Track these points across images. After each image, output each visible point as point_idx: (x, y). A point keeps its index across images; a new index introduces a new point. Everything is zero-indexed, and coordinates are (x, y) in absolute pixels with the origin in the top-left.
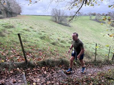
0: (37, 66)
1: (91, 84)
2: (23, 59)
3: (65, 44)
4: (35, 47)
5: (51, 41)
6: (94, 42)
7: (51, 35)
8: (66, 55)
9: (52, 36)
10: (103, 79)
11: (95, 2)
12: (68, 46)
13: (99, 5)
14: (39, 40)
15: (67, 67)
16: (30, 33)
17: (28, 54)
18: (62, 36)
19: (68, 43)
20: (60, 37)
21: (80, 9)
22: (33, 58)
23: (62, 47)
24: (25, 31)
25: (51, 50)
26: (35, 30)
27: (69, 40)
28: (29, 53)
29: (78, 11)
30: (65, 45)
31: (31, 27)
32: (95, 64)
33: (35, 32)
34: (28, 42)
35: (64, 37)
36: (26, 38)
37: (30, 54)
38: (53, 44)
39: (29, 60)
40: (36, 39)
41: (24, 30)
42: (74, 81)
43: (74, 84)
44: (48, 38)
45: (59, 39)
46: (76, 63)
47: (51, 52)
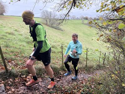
0: (21, 75)
1: (81, 91)
2: (2, 68)
3: (56, 49)
4: (20, 53)
6: (86, 47)
8: (56, 61)
10: (93, 85)
11: (84, 5)
13: (88, 8)
14: (25, 45)
16: (15, 36)
17: (10, 62)
19: (59, 48)
20: (51, 41)
21: (69, 11)
22: (16, 66)
24: (7, 35)
26: (21, 33)
27: (60, 44)
28: (12, 60)
29: (68, 14)
31: (16, 30)
32: (86, 70)
33: (21, 36)
34: (11, 47)
35: (55, 42)
36: (8, 42)
37: (13, 62)
39: (11, 69)
40: (21, 43)
41: (6, 33)
42: (63, 89)
43: (63, 92)
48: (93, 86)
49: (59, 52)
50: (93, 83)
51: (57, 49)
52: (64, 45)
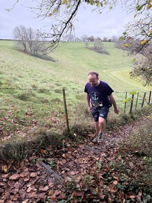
5: (17, 92)
7: (15, 79)
8: (53, 119)
9: (18, 80)
12: (55, 98)
15: (58, 149)
18: (40, 80)
19: (53, 93)
23: (42, 102)
25: (18, 112)
27: (55, 86)
29: (69, 21)
30: (49, 98)
35: (45, 82)
38: (22, 99)
42: (78, 186)
43: (80, 197)
44: (9, 85)
45: (34, 86)
46: (75, 135)
47: (16, 118)
48: (131, 164)
49: (54, 101)
50: (129, 155)
51: (50, 94)
52: (61, 85)
